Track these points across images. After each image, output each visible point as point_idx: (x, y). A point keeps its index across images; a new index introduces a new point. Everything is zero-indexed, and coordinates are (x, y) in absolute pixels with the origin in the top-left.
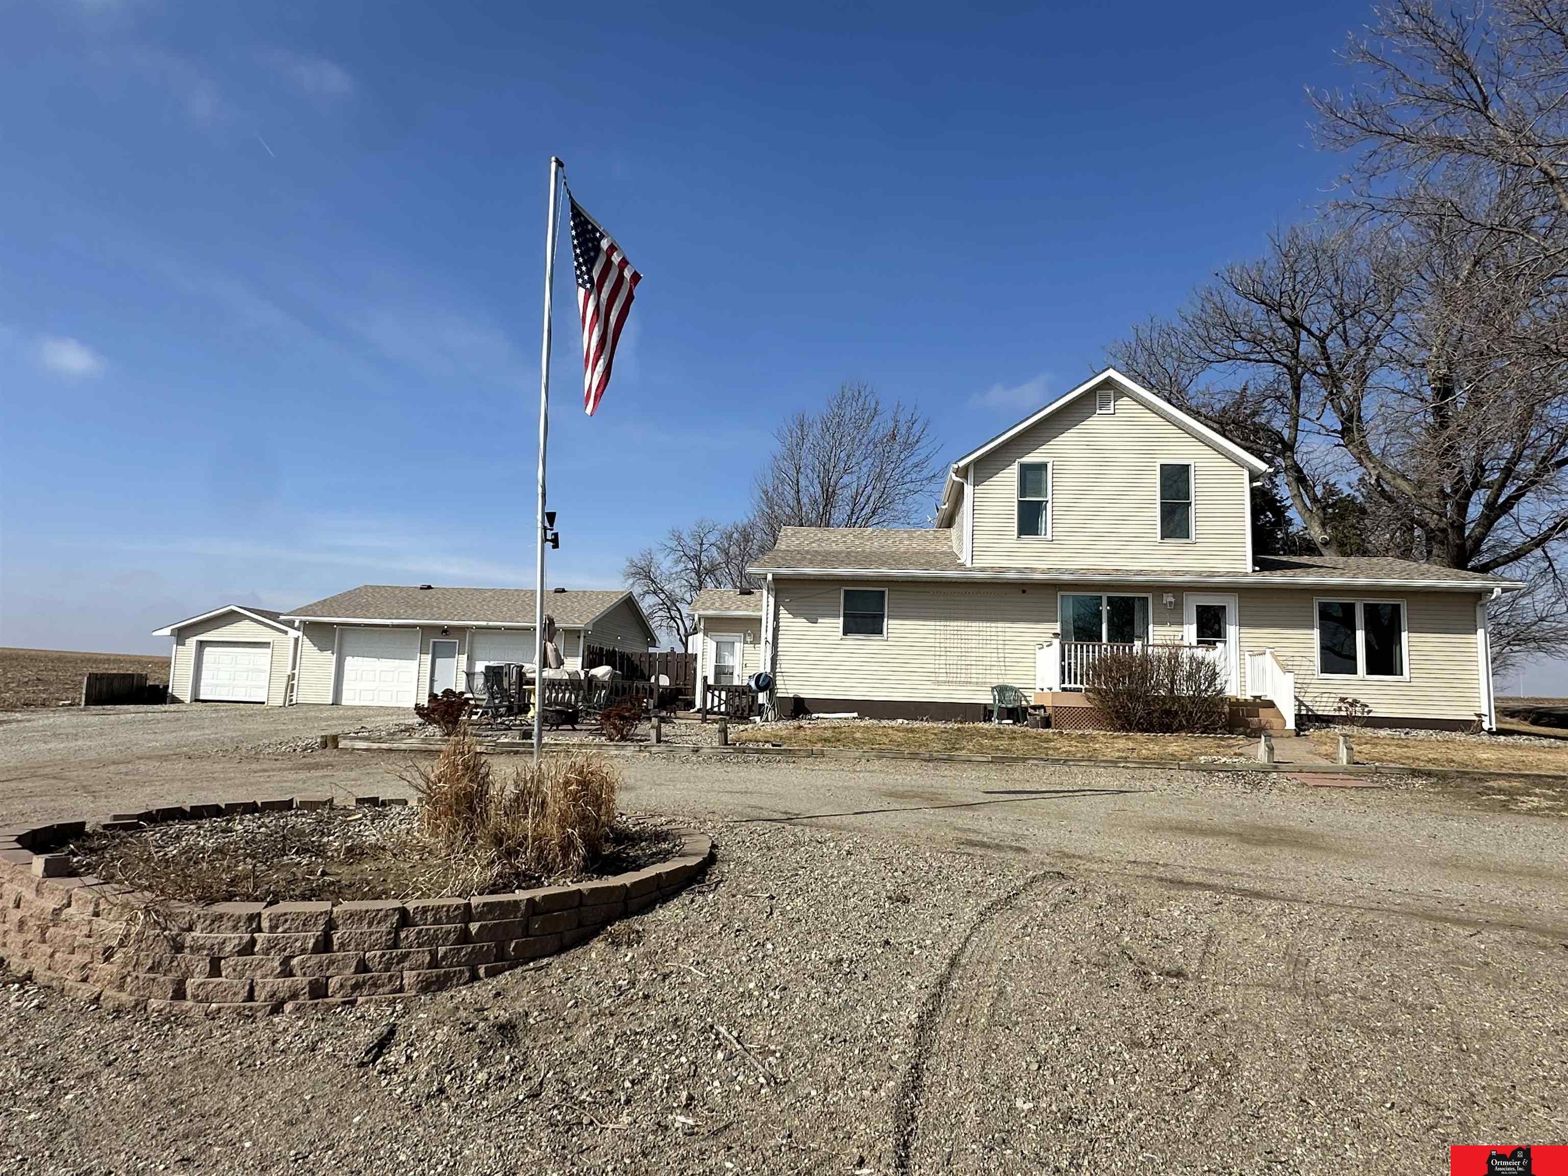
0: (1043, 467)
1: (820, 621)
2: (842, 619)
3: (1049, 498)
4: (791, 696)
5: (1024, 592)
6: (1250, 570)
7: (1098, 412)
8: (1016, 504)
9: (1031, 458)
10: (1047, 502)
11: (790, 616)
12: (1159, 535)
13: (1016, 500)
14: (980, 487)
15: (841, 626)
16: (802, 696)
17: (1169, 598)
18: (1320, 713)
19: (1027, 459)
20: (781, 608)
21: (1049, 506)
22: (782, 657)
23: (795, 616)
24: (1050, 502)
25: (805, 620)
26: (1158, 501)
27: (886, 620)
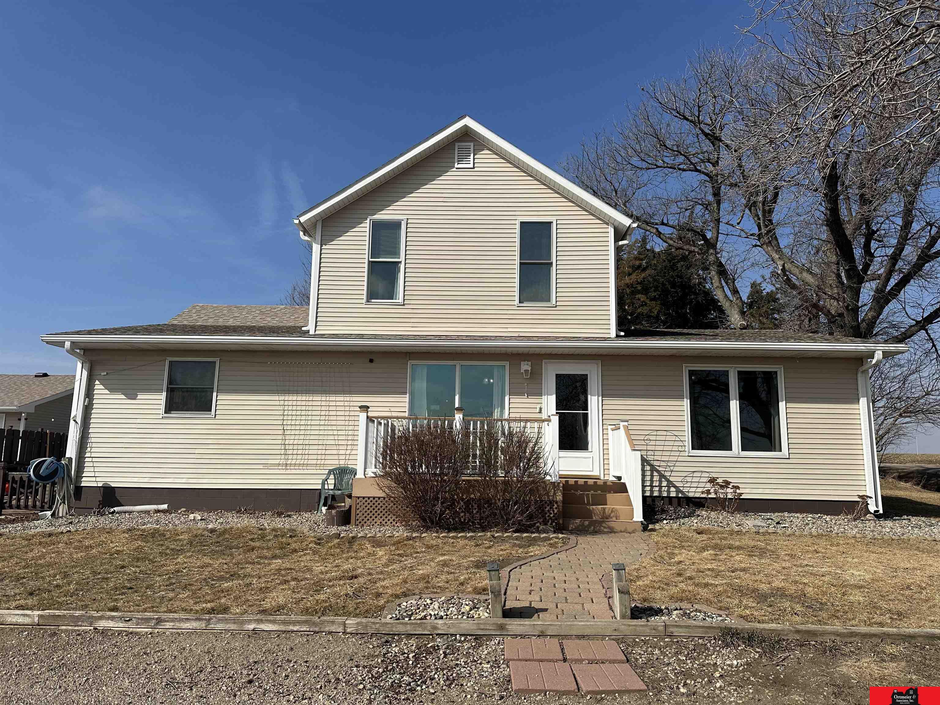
0: (395, 226)
1: (139, 397)
2: (164, 394)
3: (402, 259)
4: (100, 485)
5: (371, 361)
6: (613, 334)
7: (456, 166)
8: (366, 265)
9: (384, 215)
10: (401, 262)
11: (107, 392)
12: (517, 298)
13: (366, 261)
14: (327, 247)
15: (163, 402)
16: (113, 485)
17: (525, 366)
18: (691, 495)
19: (378, 217)
20: (97, 382)
21: (402, 266)
22: (93, 440)
23: (112, 390)
24: (403, 263)
25: (123, 397)
26: (517, 262)
27: (215, 394)
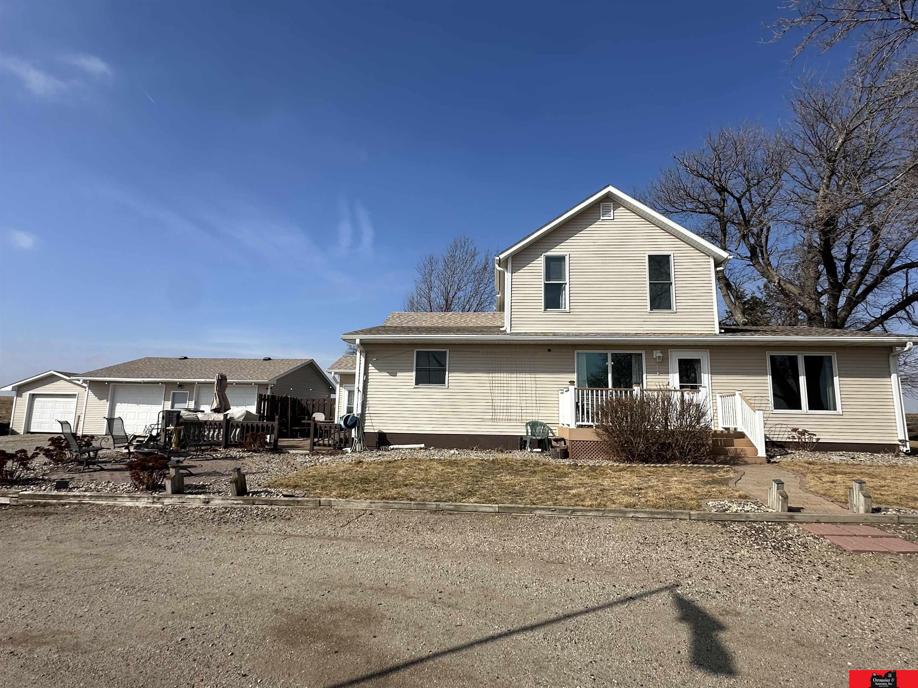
0: (562, 259)
1: (398, 374)
2: (414, 373)
3: (567, 281)
4: (376, 431)
5: (549, 350)
6: (717, 332)
7: (602, 218)
8: (543, 286)
9: (555, 252)
10: (566, 284)
11: (377, 371)
12: (649, 307)
13: (543, 283)
14: (516, 274)
15: (414, 378)
16: (385, 431)
17: (657, 354)
18: (775, 440)
19: (549, 253)
20: (370, 365)
21: (567, 287)
22: (370, 402)
23: (380, 370)
24: (568, 284)
25: (388, 374)
26: (648, 283)
27: (447, 373)
